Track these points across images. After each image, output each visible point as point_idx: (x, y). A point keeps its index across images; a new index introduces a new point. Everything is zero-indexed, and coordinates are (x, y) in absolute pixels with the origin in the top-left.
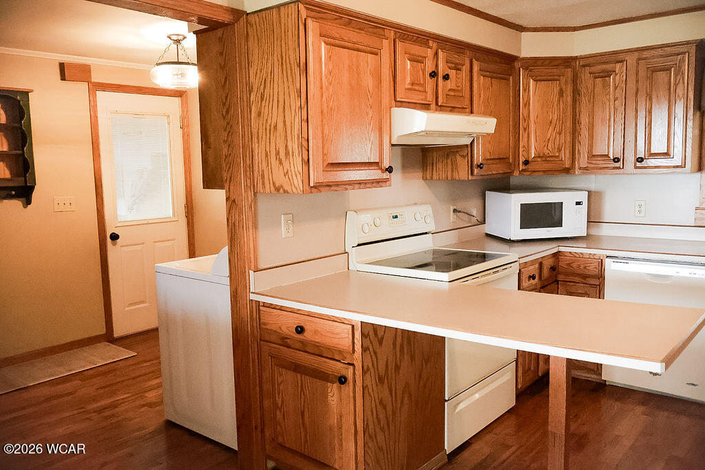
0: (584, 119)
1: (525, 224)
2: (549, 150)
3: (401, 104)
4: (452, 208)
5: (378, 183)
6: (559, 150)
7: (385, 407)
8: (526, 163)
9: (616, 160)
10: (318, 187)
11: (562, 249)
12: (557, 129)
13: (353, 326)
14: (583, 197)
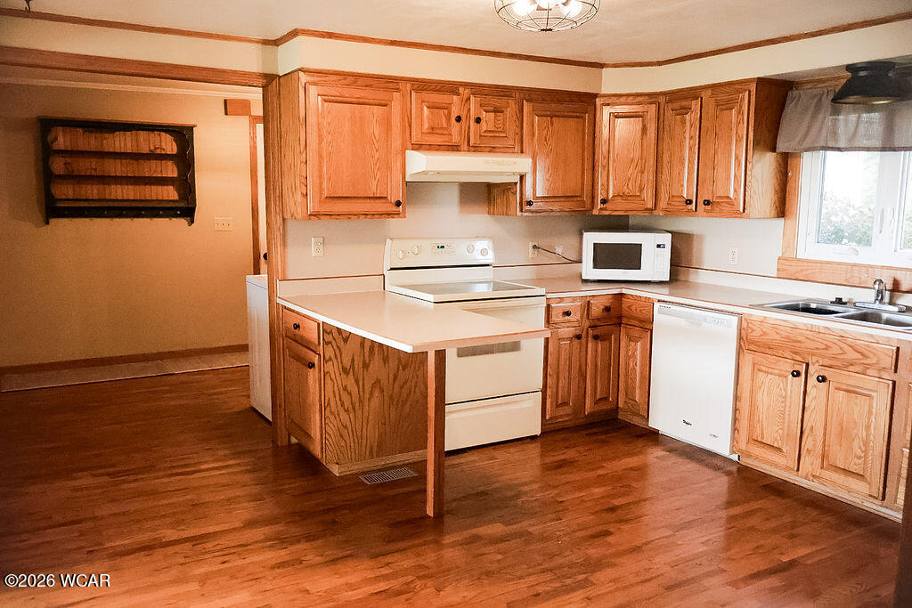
0: (666, 158)
1: (597, 264)
2: (631, 189)
3: (418, 147)
4: (531, 245)
5: (389, 215)
6: (641, 190)
7: (350, 394)
8: (604, 201)
9: (689, 202)
10: (316, 215)
11: (624, 291)
12: (639, 168)
13: (319, 324)
14: (666, 239)
